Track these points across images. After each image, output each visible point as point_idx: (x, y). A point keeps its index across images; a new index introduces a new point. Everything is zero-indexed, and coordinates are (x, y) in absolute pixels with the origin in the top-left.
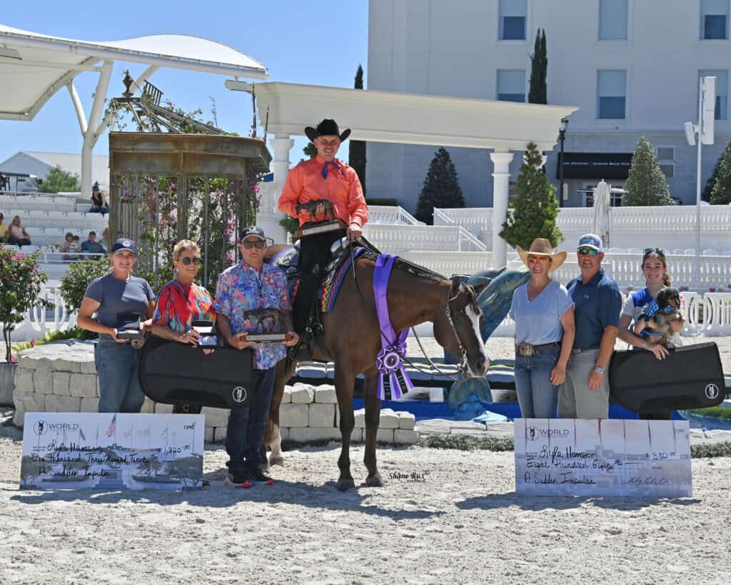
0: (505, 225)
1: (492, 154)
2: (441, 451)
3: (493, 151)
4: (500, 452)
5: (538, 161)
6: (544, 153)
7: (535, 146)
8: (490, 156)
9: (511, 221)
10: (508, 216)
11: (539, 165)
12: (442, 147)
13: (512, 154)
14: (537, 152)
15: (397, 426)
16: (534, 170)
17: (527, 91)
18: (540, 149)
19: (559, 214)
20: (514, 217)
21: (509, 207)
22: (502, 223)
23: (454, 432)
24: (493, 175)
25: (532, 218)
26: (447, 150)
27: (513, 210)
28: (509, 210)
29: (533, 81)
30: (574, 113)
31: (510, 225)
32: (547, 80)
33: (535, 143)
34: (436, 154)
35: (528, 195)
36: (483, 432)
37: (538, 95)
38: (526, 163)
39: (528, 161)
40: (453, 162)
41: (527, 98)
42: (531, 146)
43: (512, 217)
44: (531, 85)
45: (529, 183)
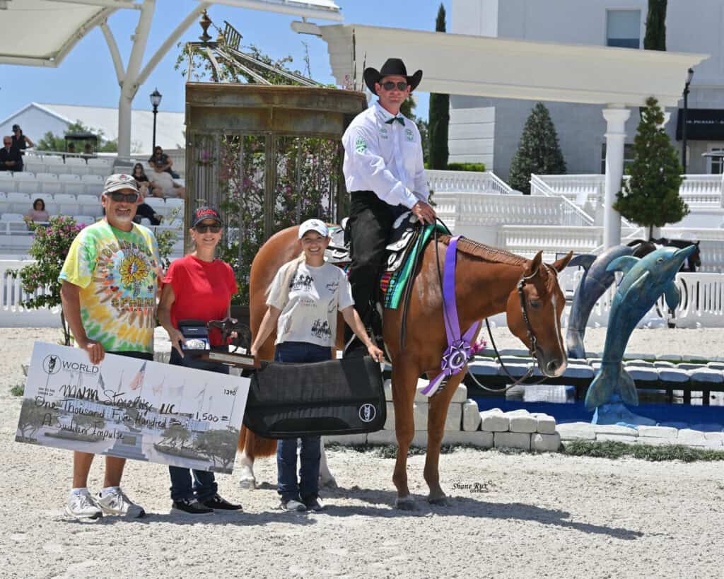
0: (620, 195)
1: (604, 111)
2: (586, 460)
3: (605, 106)
4: (656, 462)
5: (659, 119)
6: (668, 109)
7: (656, 101)
8: (602, 113)
9: (627, 191)
10: (623, 183)
11: (661, 123)
12: (540, 102)
13: (628, 111)
14: (658, 109)
15: (535, 431)
16: (654, 130)
17: (642, 35)
18: (662, 105)
19: (685, 181)
20: (631, 185)
21: (624, 174)
22: (617, 192)
23: (601, 438)
24: (606, 135)
25: (652, 186)
26: (546, 106)
27: (629, 177)
28: (625, 177)
29: (650, 24)
30: (703, 62)
31: (625, 194)
32: (667, 23)
33: (656, 98)
34: (533, 110)
35: (647, 160)
36: (635, 439)
37: (656, 40)
38: (646, 121)
39: (647, 119)
40: (553, 121)
41: (642, 45)
42: (652, 101)
43: (628, 185)
44: (647, 29)
45: (648, 145)
